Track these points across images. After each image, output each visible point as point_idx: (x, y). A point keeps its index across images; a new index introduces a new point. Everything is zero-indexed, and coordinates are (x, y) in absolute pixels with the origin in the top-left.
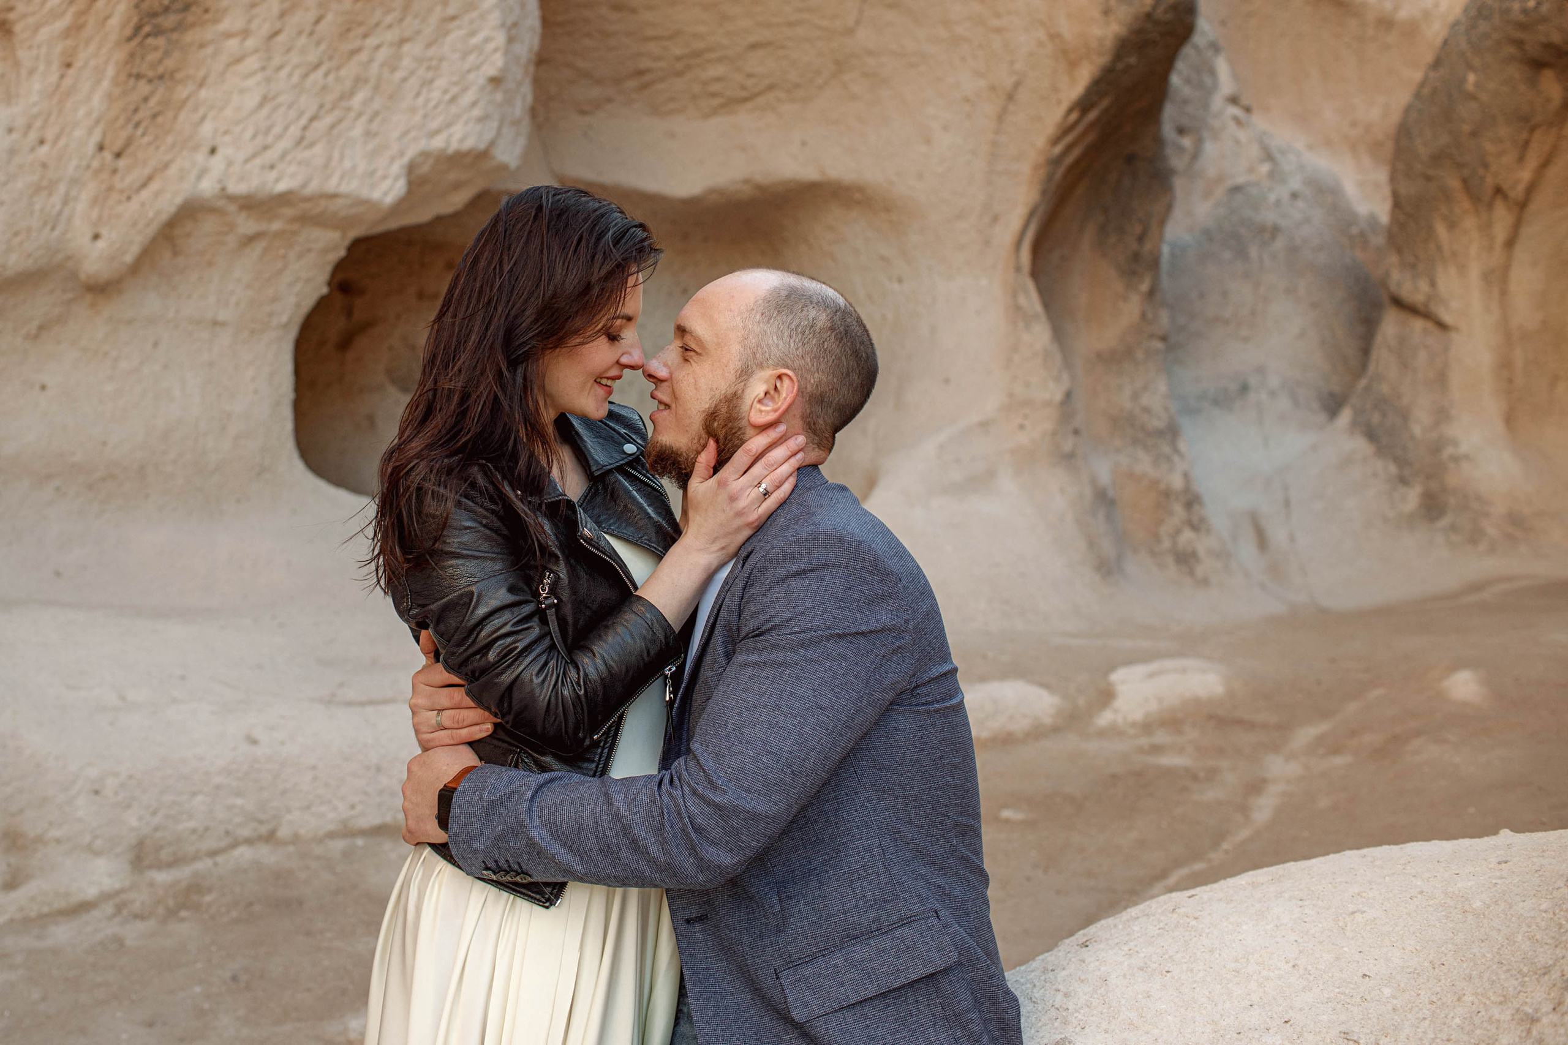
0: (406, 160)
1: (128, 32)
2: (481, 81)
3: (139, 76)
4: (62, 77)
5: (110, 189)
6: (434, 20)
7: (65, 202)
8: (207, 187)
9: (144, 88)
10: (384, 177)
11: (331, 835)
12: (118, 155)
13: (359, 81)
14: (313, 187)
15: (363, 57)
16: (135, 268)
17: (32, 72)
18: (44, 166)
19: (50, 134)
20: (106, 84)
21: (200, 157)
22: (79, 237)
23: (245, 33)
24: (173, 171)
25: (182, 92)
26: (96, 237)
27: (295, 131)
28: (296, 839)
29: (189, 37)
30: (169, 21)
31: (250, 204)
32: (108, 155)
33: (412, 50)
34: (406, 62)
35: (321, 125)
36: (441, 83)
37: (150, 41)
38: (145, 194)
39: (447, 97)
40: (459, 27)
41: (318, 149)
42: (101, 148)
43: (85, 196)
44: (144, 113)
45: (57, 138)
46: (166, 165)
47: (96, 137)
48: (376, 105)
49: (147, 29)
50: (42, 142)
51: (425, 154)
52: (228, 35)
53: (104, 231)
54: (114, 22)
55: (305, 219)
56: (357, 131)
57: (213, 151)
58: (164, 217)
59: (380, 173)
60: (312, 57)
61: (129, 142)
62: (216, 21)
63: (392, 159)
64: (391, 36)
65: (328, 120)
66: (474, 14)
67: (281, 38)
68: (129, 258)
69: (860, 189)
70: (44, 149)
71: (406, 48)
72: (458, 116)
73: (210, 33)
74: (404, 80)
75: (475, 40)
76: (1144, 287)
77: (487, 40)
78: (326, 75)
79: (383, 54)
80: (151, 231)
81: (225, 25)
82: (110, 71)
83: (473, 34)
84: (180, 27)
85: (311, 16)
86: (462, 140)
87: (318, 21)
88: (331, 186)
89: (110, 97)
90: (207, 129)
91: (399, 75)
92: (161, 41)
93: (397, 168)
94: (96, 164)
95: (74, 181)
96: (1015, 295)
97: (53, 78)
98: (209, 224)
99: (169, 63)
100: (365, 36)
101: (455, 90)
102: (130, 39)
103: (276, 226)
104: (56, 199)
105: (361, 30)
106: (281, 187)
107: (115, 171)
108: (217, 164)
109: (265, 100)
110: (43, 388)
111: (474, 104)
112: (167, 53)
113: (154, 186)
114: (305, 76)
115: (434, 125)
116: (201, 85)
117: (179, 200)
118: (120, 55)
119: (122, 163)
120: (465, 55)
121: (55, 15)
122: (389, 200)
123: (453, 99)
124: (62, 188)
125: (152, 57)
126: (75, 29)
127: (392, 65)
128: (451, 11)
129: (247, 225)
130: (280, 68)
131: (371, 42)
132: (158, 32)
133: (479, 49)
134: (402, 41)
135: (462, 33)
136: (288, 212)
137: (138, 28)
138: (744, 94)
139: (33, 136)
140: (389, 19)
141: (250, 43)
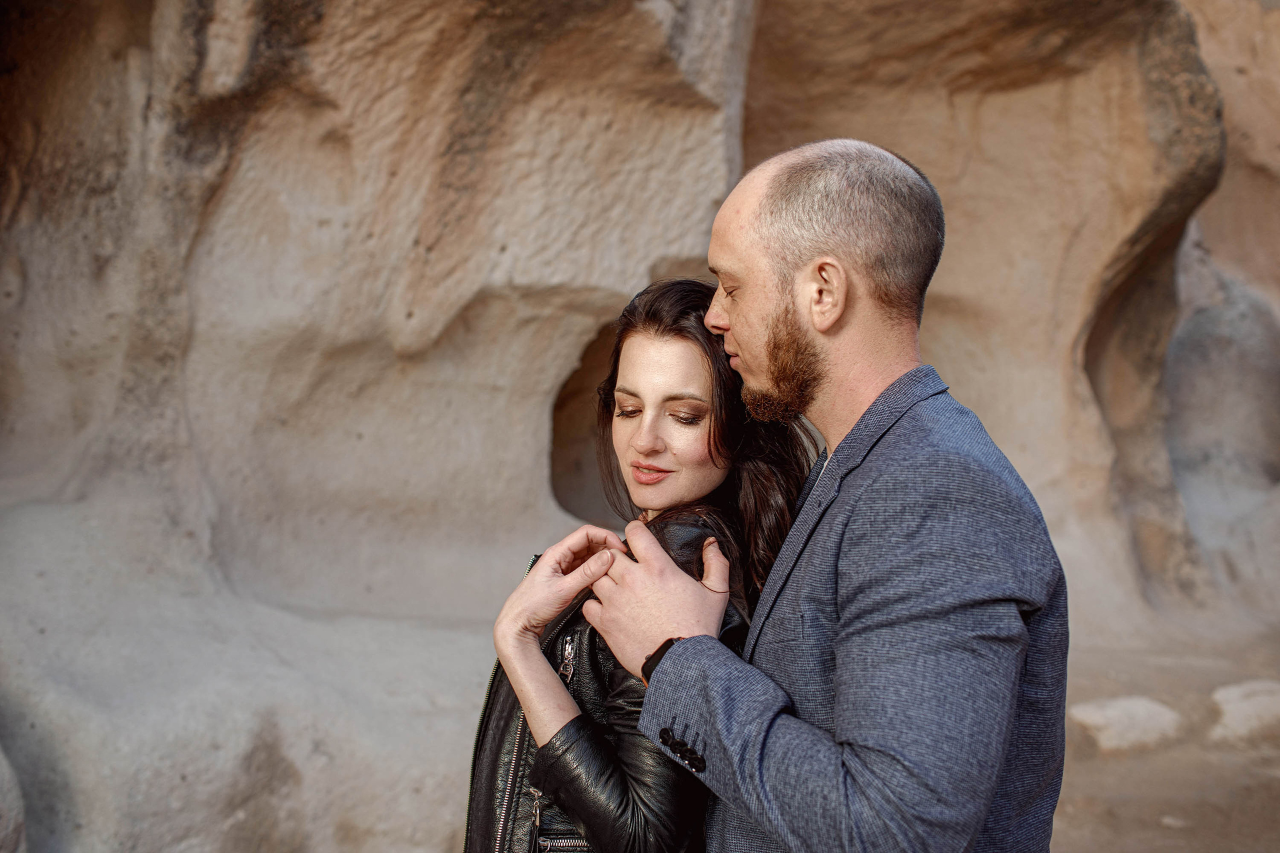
0: (650, 262)
1: (442, 149)
3: (449, 186)
4: (389, 183)
5: (422, 277)
6: (675, 151)
7: (388, 285)
8: (498, 278)
9: (452, 195)
10: (635, 275)
12: (430, 249)
13: (617, 197)
14: (579, 282)
15: (621, 178)
16: (437, 343)
17: (365, 178)
18: (372, 256)
19: (377, 230)
20: (423, 191)
21: (494, 253)
22: (396, 316)
23: (533, 155)
24: (471, 264)
25: (481, 200)
26: (410, 315)
27: (567, 236)
29: (489, 156)
30: (475, 141)
31: (529, 294)
32: (421, 249)
33: (657, 175)
34: (653, 185)
35: (587, 232)
36: (678, 202)
37: (459, 158)
38: (450, 282)
39: (683, 213)
40: (693, 159)
41: (584, 252)
42: (417, 242)
43: (403, 281)
44: (451, 216)
45: (382, 234)
46: (466, 260)
47: (413, 234)
48: (629, 217)
49: (457, 147)
50: (370, 236)
51: (663, 259)
52: (519, 155)
53: (417, 311)
54: (432, 140)
55: (572, 308)
56: (615, 237)
57: (503, 249)
58: (463, 302)
59: (632, 272)
60: (583, 176)
61: (439, 239)
62: (511, 143)
63: (639, 262)
64: (641, 163)
65: (592, 228)
67: (561, 161)
68: (434, 334)
70: (372, 243)
71: (653, 173)
72: (689, 230)
73: (505, 153)
74: (651, 199)
75: (706, 170)
77: (714, 170)
78: (593, 191)
79: (636, 177)
80: (453, 312)
81: (518, 147)
82: (427, 181)
83: (703, 164)
84: (484, 147)
85: (584, 142)
87: (588, 147)
88: (594, 281)
89: (426, 202)
90: (500, 231)
91: (647, 194)
92: (466, 158)
93: (643, 268)
94: (412, 255)
95: (395, 270)
96: (1072, 385)
97: (381, 184)
98: (496, 309)
99: (474, 176)
100: (624, 161)
101: (689, 208)
102: (444, 154)
103: (547, 311)
104: (380, 283)
105: (620, 157)
106: (556, 280)
107: (426, 262)
108: (506, 259)
109: (546, 209)
110: (360, 436)
112: (471, 168)
113: (458, 275)
114: (576, 191)
115: (672, 235)
116: (498, 193)
117: (475, 288)
118: (435, 168)
119: (433, 256)
120: (697, 180)
121: (386, 132)
123: (687, 216)
124: (384, 275)
125: (460, 170)
126: (400, 145)
127: (643, 185)
128: (689, 146)
129: (524, 310)
130: (557, 184)
131: (628, 167)
132: (465, 150)
133: (707, 176)
134: (651, 167)
135: (695, 163)
136: (558, 301)
137: (450, 146)
139: (364, 230)
140: (643, 148)
141: (538, 162)
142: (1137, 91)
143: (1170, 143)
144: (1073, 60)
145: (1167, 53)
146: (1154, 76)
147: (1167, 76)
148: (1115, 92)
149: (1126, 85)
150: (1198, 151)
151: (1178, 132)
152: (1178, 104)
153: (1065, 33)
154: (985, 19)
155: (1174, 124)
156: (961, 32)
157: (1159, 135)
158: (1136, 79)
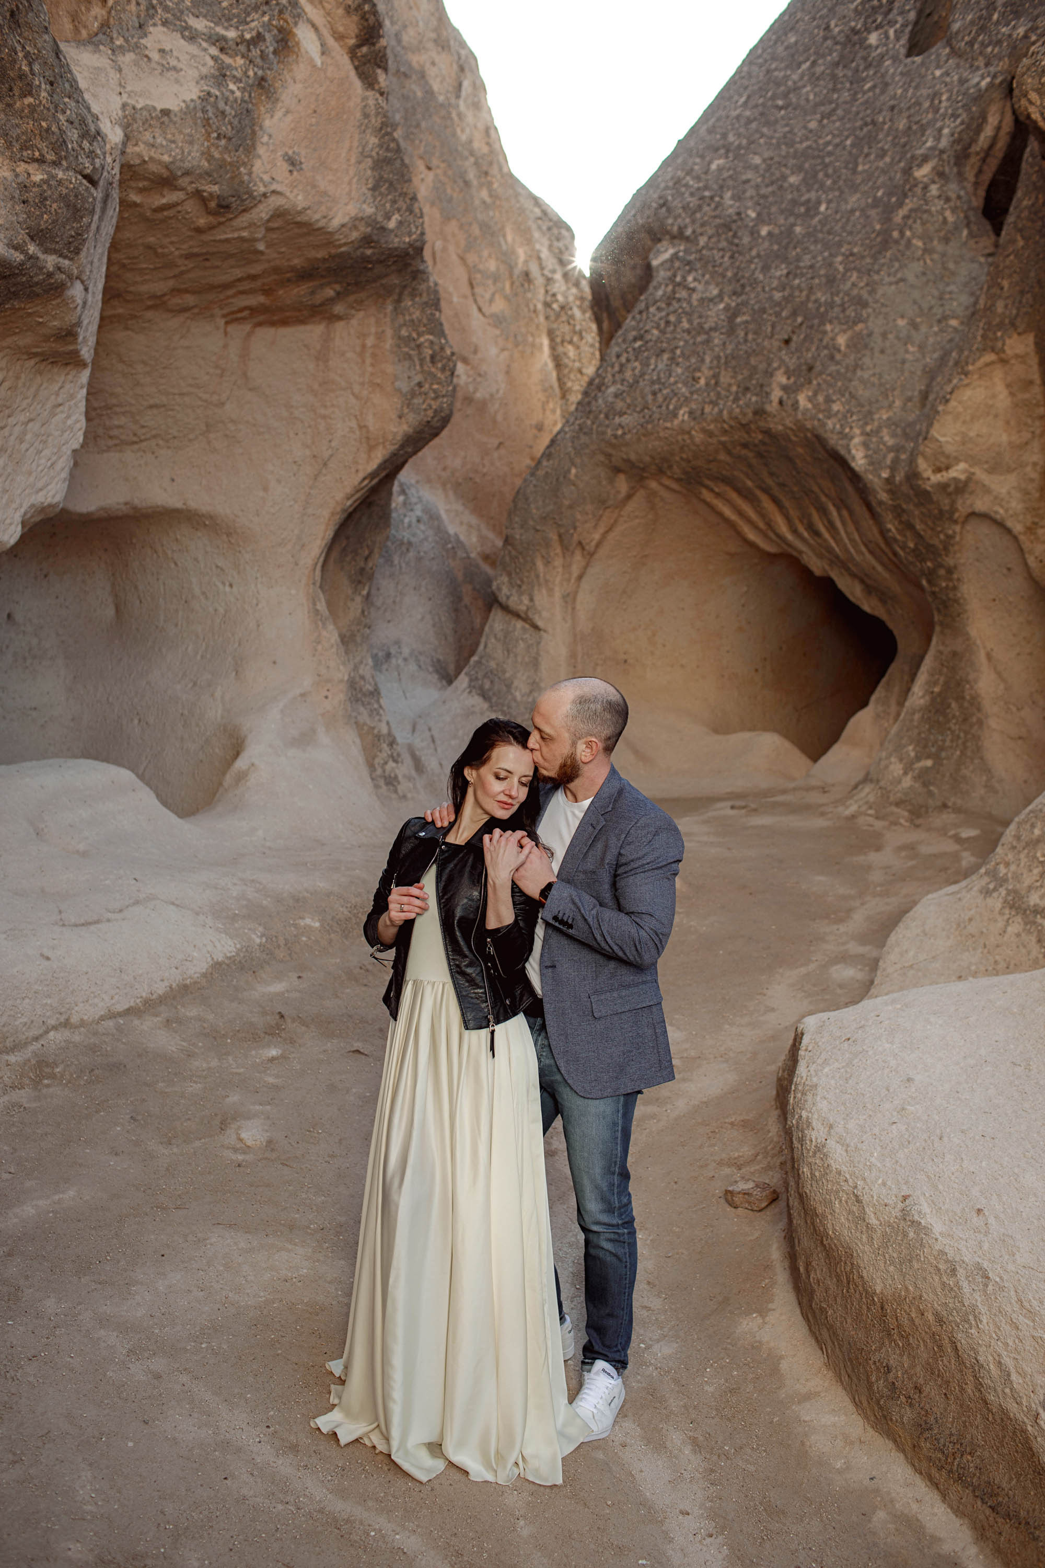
0: (23, 510)
2: (69, 452)
6: (49, 406)
10: (11, 524)
11: (102, 1018)
15: (6, 432)
28: (82, 1023)
33: (34, 427)
34: (28, 437)
36: (47, 452)
39: (49, 464)
40: (62, 412)
48: (9, 470)
51: (33, 506)
59: (8, 521)
63: (16, 509)
64: (23, 418)
66: (72, 403)
69: (211, 517)
71: (30, 425)
72: (53, 478)
74: (27, 449)
75: (69, 422)
76: (365, 592)
77: (77, 421)
79: (17, 429)
83: (68, 417)
86: (54, 496)
91: (24, 446)
93: (18, 517)
96: (315, 604)
100: (9, 416)
101: (54, 458)
105: (7, 412)
111: (63, 469)
115: (40, 485)
120: (63, 432)
122: (13, 541)
123: (52, 466)
127: (21, 438)
128: (60, 400)
131: (12, 421)
133: (71, 428)
134: (31, 420)
135: (64, 415)
138: (135, 439)
140: (25, 404)
142: (389, 343)
143: (413, 394)
144: (339, 309)
145: (417, 314)
146: (404, 332)
147: (414, 335)
148: (370, 342)
149: (380, 336)
150: (435, 405)
151: (420, 385)
152: (422, 360)
153: (338, 287)
154: (276, 270)
155: (418, 378)
156: (253, 278)
157: (404, 386)
158: (389, 332)
